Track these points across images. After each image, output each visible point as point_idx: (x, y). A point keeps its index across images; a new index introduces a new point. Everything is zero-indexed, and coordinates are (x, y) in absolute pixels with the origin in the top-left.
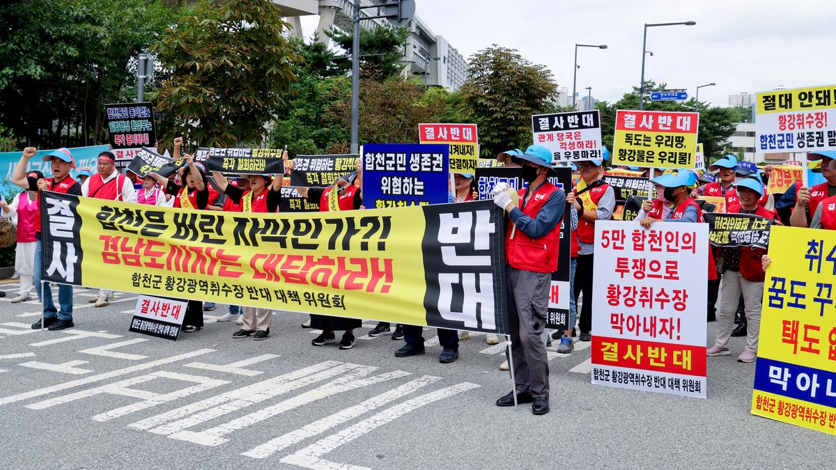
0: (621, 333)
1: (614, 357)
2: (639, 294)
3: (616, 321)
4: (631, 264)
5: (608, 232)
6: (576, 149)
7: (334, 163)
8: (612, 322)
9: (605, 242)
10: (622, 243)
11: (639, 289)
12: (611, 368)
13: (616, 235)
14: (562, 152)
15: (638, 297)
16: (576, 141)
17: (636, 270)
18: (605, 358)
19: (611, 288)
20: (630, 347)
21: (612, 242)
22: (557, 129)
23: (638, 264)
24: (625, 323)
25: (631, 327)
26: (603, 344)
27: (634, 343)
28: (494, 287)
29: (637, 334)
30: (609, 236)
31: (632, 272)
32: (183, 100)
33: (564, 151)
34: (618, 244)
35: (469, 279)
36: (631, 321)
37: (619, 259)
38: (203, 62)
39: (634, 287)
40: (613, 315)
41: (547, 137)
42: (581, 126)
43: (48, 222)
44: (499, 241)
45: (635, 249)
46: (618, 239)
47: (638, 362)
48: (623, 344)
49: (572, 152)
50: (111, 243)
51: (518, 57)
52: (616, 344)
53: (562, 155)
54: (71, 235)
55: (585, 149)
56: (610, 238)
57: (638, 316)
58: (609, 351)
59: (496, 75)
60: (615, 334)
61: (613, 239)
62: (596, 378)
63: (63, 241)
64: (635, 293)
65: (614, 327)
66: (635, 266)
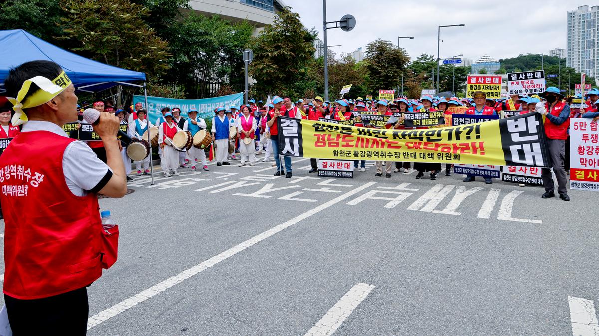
0: (586, 166)
1: (582, 177)
2: (595, 149)
3: (582, 161)
4: (590, 137)
5: (577, 123)
6: (531, 88)
7: (429, 115)
8: (581, 162)
9: (576, 128)
10: (585, 128)
11: (594, 148)
12: (580, 182)
13: (581, 125)
14: (523, 90)
15: (594, 151)
16: (531, 85)
17: (592, 139)
18: (577, 177)
19: (580, 147)
20: (590, 173)
21: (579, 128)
22: (521, 79)
23: (594, 137)
24: (587, 162)
25: (590, 164)
26: (576, 171)
27: (593, 171)
28: (541, 149)
29: (594, 167)
30: (578, 125)
31: (591, 140)
32: (264, 71)
33: (524, 89)
34: (583, 128)
35: (526, 148)
36: (590, 161)
37: (583, 135)
38: (272, 52)
39: (592, 147)
40: (581, 159)
41: (515, 83)
42: (534, 77)
43: (282, 130)
44: (540, 129)
45: (592, 130)
46: (582, 126)
47: (595, 179)
48: (587, 172)
49: (528, 89)
50: (321, 137)
51: (391, 45)
52: (583, 171)
53: (523, 91)
54: (296, 135)
55: (536, 88)
56: (579, 126)
57: (594, 159)
58: (579, 174)
59: (381, 54)
60: (583, 167)
61: (580, 126)
62: (572, 186)
63: (291, 138)
64: (592, 149)
65: (581, 164)
66: (592, 137)
